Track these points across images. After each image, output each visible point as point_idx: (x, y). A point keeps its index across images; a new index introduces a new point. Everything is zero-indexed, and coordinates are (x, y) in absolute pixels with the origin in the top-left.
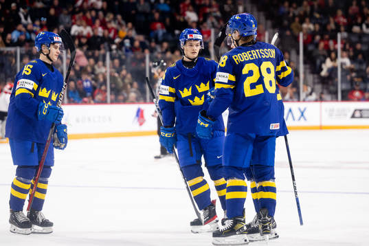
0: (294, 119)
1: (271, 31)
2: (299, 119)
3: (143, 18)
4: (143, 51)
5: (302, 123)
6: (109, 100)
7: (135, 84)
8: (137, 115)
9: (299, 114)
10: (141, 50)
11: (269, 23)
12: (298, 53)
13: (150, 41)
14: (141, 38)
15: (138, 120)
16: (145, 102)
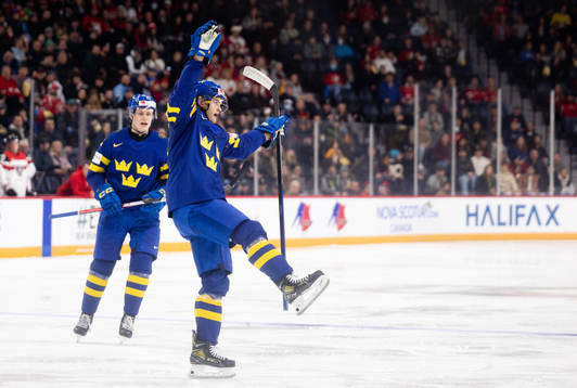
0: (539, 223)
1: (507, 88)
2: (548, 223)
3: (312, 68)
4: (312, 118)
5: (552, 228)
6: (256, 192)
7: (298, 168)
8: (299, 214)
9: (548, 215)
10: (308, 115)
11: (504, 75)
12: (547, 122)
13: (322, 103)
14: (310, 97)
15: (301, 222)
16: (311, 194)
